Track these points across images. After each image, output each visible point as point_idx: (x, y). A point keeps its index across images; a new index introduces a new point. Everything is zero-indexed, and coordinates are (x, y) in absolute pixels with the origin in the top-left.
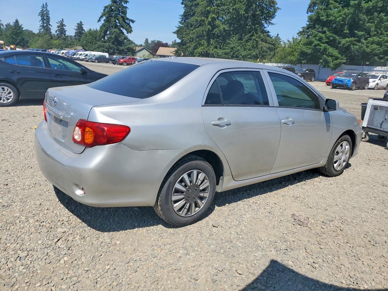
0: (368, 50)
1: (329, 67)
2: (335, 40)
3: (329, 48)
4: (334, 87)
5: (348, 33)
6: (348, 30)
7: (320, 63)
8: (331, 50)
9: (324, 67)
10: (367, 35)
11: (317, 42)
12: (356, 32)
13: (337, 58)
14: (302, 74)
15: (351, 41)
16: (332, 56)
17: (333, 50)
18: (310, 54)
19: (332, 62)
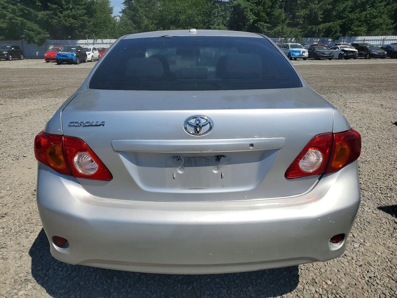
0: (67, 24)
1: (34, 42)
2: (30, 13)
3: (27, 22)
4: (59, 63)
5: (40, 5)
6: (40, 3)
7: (23, 38)
8: (29, 24)
9: (29, 42)
10: (60, 8)
11: (11, 15)
12: (49, 4)
13: (39, 33)
14: (8, 52)
15: (48, 15)
16: (33, 31)
17: (32, 24)
18: (6, 29)
19: (36, 37)
